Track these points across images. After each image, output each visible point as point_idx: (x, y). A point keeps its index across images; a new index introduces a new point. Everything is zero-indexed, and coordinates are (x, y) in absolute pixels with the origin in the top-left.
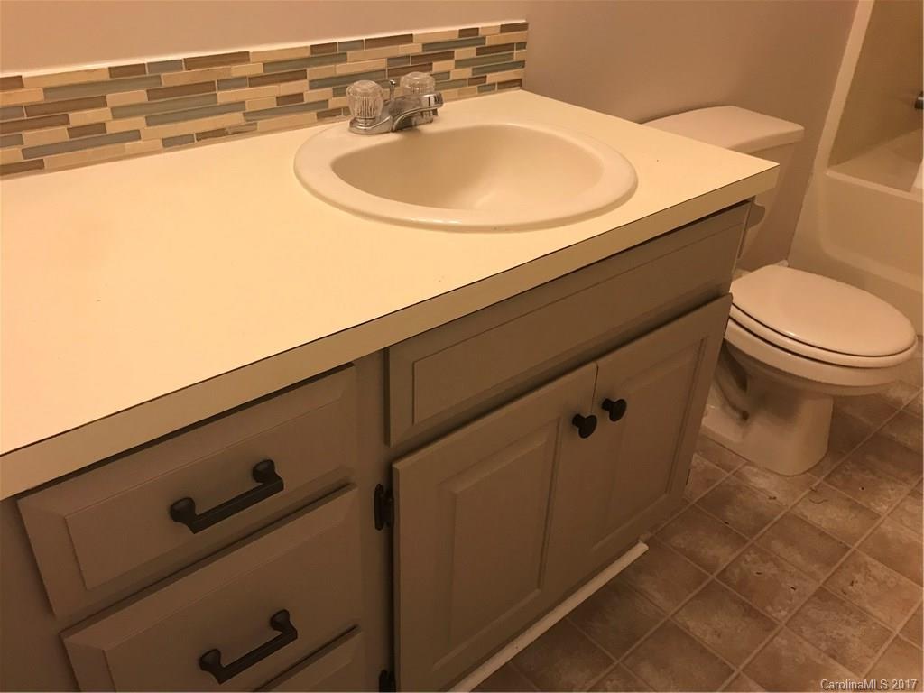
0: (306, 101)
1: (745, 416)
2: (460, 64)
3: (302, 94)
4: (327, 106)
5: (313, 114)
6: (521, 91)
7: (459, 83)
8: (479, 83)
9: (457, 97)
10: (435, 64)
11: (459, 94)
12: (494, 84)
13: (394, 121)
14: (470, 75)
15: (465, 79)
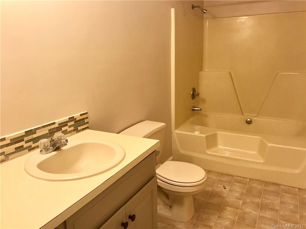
0: (24, 147)
1: (171, 207)
2: (70, 127)
3: (23, 145)
4: (31, 147)
5: (27, 150)
6: (89, 130)
7: (70, 132)
8: (76, 130)
9: (70, 135)
10: (62, 128)
11: (71, 134)
12: (81, 130)
13: (54, 148)
14: (73, 129)
15: (72, 130)
